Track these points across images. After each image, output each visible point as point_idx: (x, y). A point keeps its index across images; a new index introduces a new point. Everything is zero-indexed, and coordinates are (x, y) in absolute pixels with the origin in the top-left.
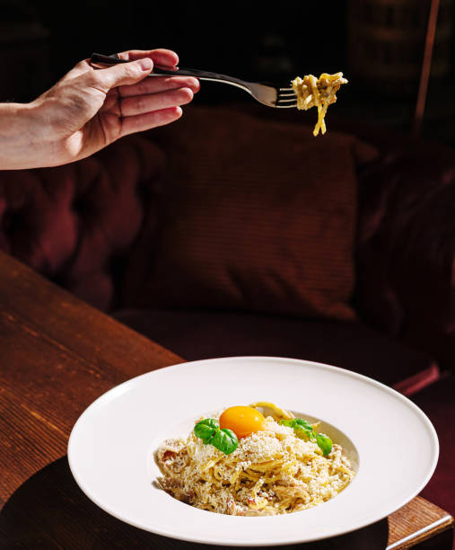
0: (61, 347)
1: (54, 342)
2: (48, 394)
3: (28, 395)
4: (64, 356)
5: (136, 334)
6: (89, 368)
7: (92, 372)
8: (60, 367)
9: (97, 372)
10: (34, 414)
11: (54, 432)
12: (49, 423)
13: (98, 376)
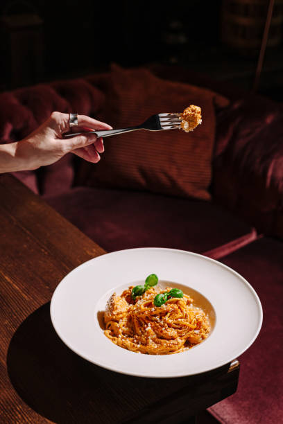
0: (28, 232)
1: (24, 229)
2: (16, 264)
3: (4, 265)
4: (28, 238)
5: (72, 225)
6: (42, 248)
7: (43, 250)
8: (25, 246)
9: (46, 251)
10: (7, 278)
11: (16, 291)
12: (15, 285)
13: (46, 253)
